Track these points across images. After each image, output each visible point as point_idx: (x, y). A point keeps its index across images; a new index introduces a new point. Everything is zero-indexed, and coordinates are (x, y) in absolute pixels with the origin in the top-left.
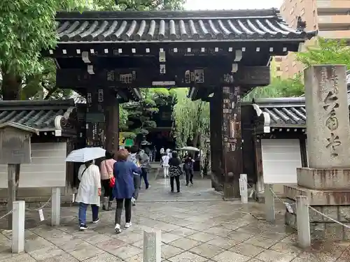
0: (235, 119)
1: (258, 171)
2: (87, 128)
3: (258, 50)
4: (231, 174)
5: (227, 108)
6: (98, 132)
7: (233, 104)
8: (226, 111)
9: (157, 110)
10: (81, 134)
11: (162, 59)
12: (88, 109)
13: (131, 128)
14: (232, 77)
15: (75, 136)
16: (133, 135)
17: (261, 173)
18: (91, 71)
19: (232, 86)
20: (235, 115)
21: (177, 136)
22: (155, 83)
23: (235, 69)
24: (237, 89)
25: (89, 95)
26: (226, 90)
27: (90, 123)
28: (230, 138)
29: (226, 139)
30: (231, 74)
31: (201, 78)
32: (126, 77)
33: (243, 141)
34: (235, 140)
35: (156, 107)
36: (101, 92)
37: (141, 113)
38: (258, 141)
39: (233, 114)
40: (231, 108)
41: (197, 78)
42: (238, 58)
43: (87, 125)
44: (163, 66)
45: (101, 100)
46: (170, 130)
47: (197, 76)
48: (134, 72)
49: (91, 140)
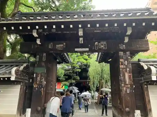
0: (128, 71)
1: (148, 108)
2: (35, 76)
3: (144, 24)
4: (127, 109)
5: (122, 64)
6: (41, 79)
7: (126, 62)
8: (121, 66)
9: (80, 70)
10: (31, 80)
11: (81, 33)
12: (36, 65)
13: (66, 80)
14: (124, 46)
15: (27, 81)
16: (67, 83)
17: (150, 110)
18: (38, 42)
19: (124, 51)
20: (128, 69)
21: (91, 84)
22: (76, 50)
23: (126, 40)
24: (128, 53)
25: (38, 57)
26: (121, 53)
27: (36, 73)
28: (125, 84)
29: (123, 85)
30: (123, 43)
31: (105, 46)
32: (59, 46)
33: (134, 86)
34: (129, 86)
35: (80, 69)
36: (45, 55)
37: (72, 72)
38: (146, 86)
39: (126, 69)
40: (125, 65)
41: (102, 46)
42: (129, 32)
43: (35, 75)
44: (81, 39)
45: (44, 59)
46: (87, 81)
47: (103, 45)
48: (64, 44)
49: (36, 83)
